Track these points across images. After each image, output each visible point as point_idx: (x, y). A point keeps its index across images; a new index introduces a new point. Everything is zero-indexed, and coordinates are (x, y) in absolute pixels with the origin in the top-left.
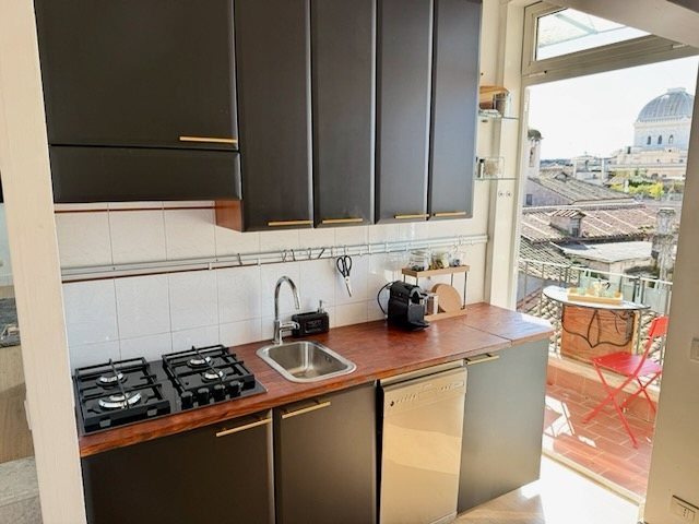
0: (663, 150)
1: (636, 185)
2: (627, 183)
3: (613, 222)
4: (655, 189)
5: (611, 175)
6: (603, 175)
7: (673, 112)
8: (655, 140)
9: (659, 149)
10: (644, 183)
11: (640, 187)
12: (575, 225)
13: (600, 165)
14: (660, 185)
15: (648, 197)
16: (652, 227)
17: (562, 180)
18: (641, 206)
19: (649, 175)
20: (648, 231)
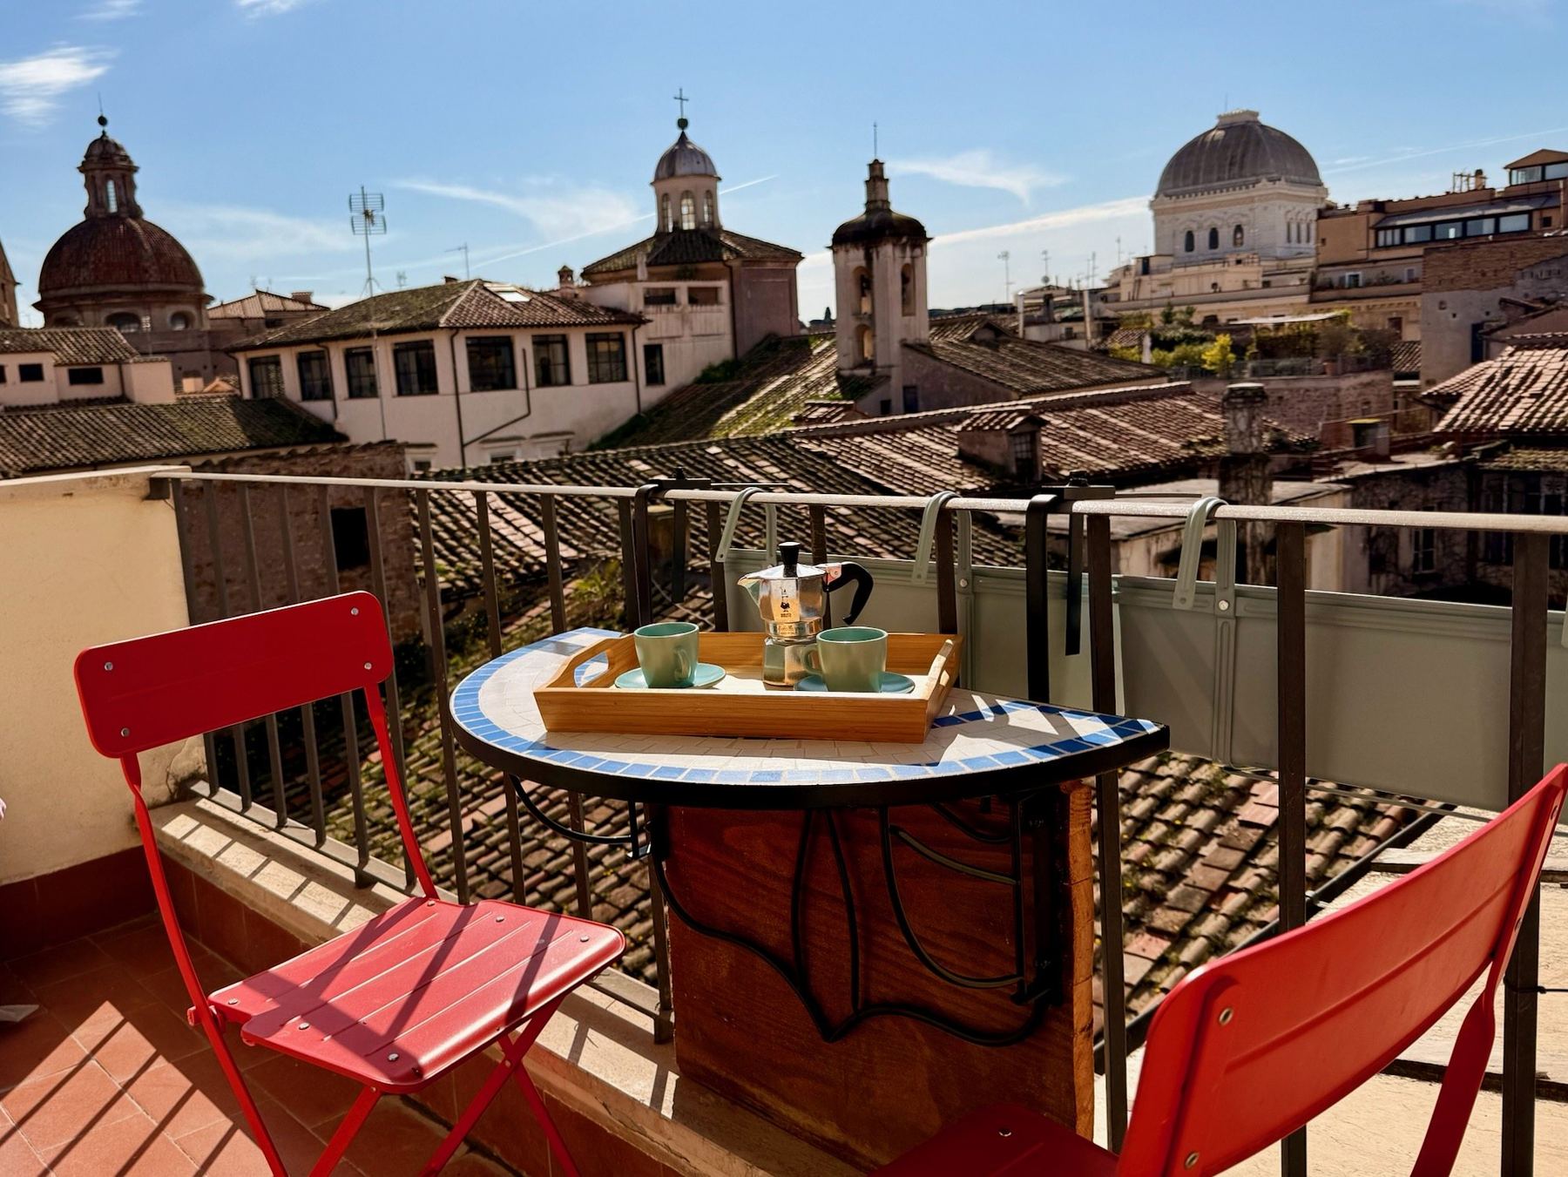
0: (1224, 261)
1: (1169, 345)
2: (1147, 341)
3: (1117, 435)
4: (1212, 353)
5: (1108, 327)
6: (1088, 327)
7: (1236, 169)
8: (1202, 239)
9: (1213, 261)
10: (1189, 340)
11: (1179, 351)
12: (1022, 448)
13: (1081, 304)
14: (1224, 339)
15: (1198, 372)
16: (1215, 441)
17: (987, 344)
18: (1183, 392)
19: (1197, 319)
20: (1206, 452)
